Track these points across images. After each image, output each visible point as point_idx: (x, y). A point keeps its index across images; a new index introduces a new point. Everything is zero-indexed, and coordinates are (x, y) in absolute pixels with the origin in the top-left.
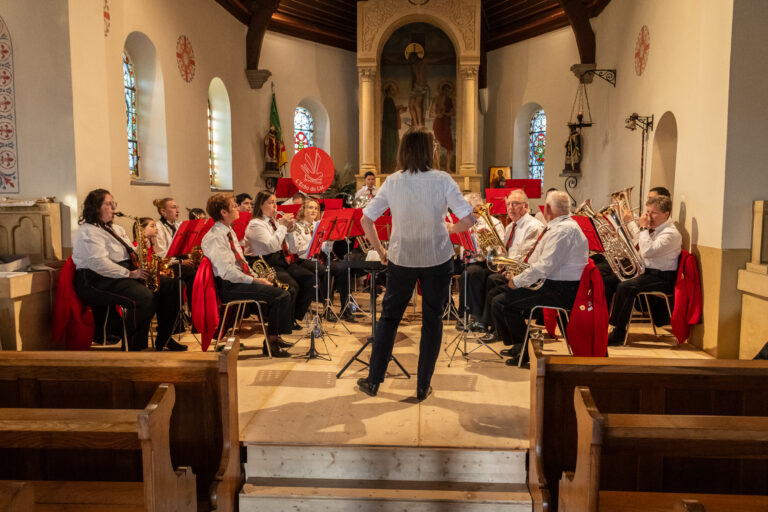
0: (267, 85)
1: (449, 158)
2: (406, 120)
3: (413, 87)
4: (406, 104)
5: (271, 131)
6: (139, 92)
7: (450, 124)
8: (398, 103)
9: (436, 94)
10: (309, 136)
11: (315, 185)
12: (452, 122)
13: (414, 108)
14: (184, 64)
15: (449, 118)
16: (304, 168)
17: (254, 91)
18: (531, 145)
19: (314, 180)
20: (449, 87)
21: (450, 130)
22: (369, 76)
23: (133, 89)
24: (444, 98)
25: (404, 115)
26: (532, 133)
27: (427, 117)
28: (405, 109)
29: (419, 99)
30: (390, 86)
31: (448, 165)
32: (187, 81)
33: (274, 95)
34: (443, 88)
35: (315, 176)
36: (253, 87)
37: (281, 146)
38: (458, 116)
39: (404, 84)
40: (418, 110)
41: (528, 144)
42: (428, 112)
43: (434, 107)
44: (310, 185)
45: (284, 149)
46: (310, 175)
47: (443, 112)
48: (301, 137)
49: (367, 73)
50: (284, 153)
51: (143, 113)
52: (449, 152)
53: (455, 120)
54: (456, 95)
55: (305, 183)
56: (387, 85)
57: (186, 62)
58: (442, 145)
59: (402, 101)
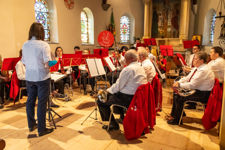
0: (110, 9)
1: (176, 32)
2: (161, 18)
3: (164, 6)
4: (161, 13)
5: (110, 25)
6: (50, 14)
7: (178, 19)
8: (158, 12)
9: (173, 8)
10: (128, 26)
11: (106, 44)
12: (179, 19)
13: (164, 14)
14: (68, 4)
15: (178, 17)
16: (103, 38)
17: (105, 11)
18: (212, 26)
19: (106, 43)
20: (178, 5)
21: (177, 21)
22: (147, 3)
23: (48, 13)
24: (176, 9)
25: (160, 17)
26: (213, 21)
27: (169, 17)
28: (161, 15)
29: (166, 10)
30: (156, 6)
31: (176, 35)
32: (69, 9)
33: (112, 12)
34: (176, 5)
35: (106, 41)
36: (105, 10)
37: (113, 30)
38: (181, 16)
39: (161, 5)
40: (166, 14)
41: (211, 26)
42: (169, 15)
43: (172, 13)
44: (104, 44)
45: (114, 31)
46: (105, 41)
47: (175, 15)
48: (125, 26)
49: (146, 2)
50: (114, 32)
51: (51, 20)
52: (176, 30)
53: (180, 18)
54: (180, 8)
55: (102, 43)
56: (155, 6)
57: (69, 3)
58: (174, 28)
59: (159, 12)
